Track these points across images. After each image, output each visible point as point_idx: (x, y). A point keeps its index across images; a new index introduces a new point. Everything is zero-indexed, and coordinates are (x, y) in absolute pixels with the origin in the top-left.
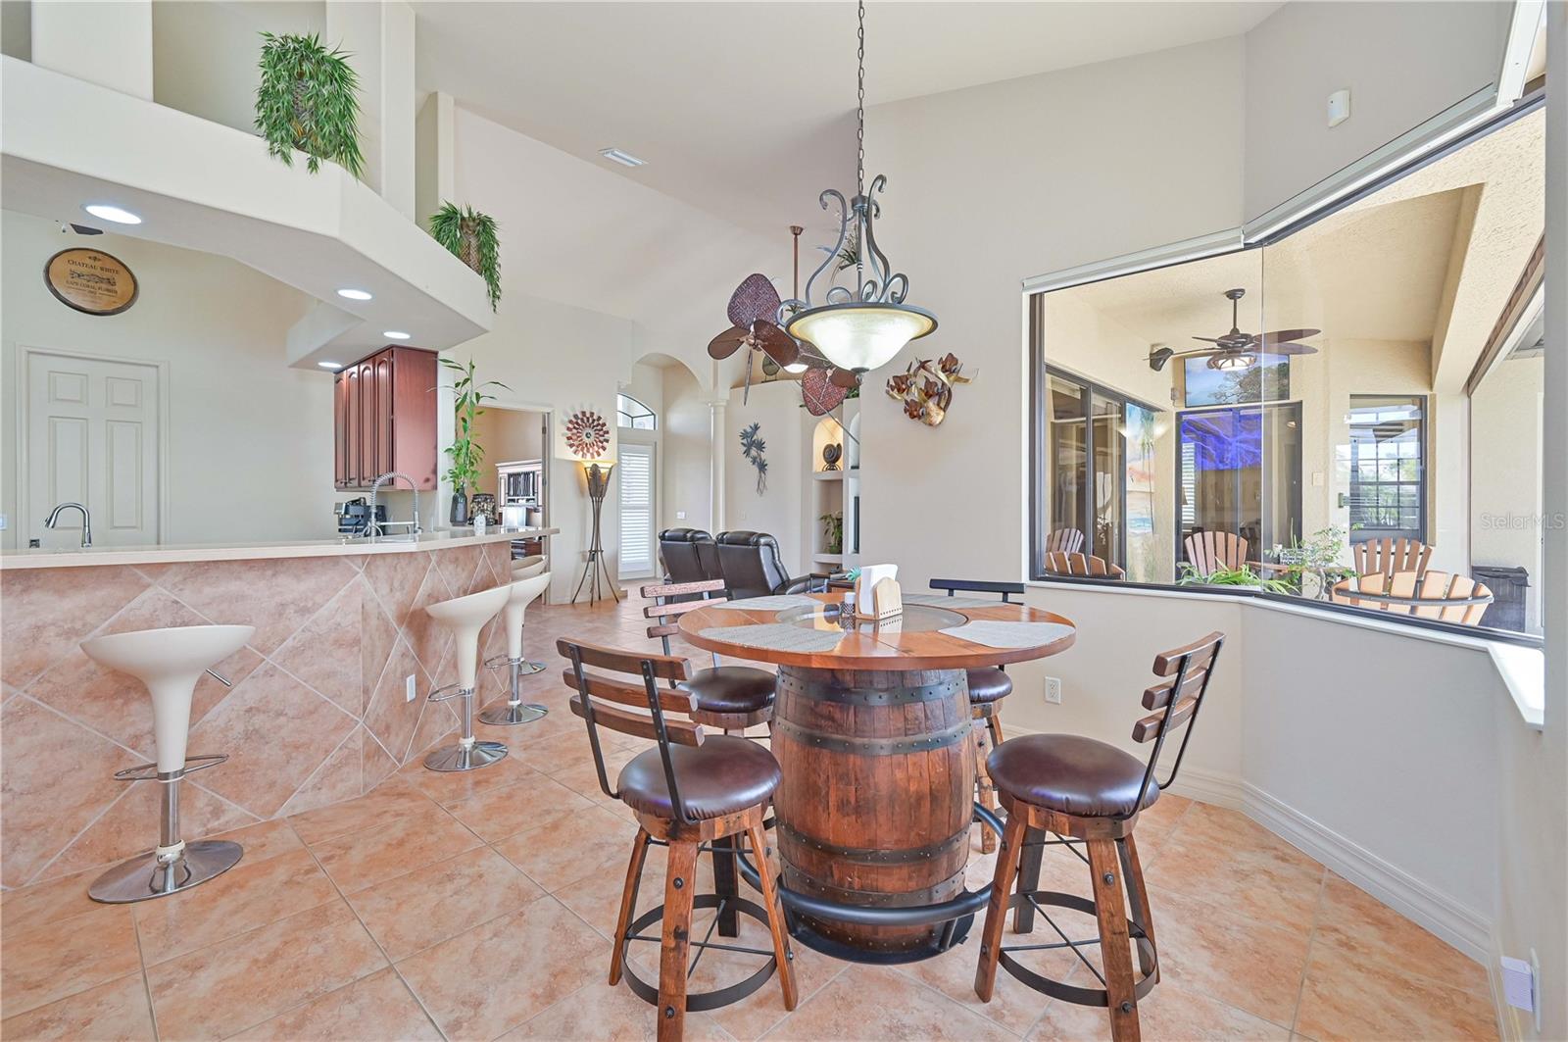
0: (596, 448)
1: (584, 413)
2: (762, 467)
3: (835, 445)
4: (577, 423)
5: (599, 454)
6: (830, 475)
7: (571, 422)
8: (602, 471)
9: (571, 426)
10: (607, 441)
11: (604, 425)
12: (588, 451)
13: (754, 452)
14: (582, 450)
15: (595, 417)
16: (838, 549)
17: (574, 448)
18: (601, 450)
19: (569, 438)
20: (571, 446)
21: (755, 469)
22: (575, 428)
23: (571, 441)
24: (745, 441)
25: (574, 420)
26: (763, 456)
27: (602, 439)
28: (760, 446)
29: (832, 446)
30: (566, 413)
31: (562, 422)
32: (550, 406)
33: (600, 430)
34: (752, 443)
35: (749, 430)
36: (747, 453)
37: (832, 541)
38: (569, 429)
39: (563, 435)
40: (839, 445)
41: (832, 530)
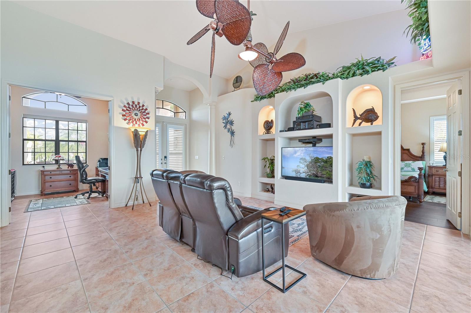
0: (141, 122)
1: (133, 102)
2: (233, 133)
3: (270, 121)
4: (129, 107)
5: (143, 125)
6: (268, 137)
7: (125, 106)
8: (140, 133)
9: (125, 109)
10: (148, 118)
11: (146, 109)
12: (136, 123)
13: (228, 126)
14: (133, 122)
15: (141, 105)
16: (272, 175)
17: (127, 121)
18: (144, 123)
19: (123, 115)
20: (125, 120)
21: (229, 134)
22: (127, 110)
23: (125, 117)
24: (224, 121)
25: (127, 106)
26: (233, 128)
27: (145, 117)
28: (232, 123)
29: (268, 121)
30: (122, 102)
31: (120, 107)
32: (112, 97)
33: (144, 112)
34: (228, 122)
35: (226, 115)
36: (225, 127)
37: (268, 170)
38: (123, 110)
39: (120, 113)
40: (272, 121)
41: (268, 165)
